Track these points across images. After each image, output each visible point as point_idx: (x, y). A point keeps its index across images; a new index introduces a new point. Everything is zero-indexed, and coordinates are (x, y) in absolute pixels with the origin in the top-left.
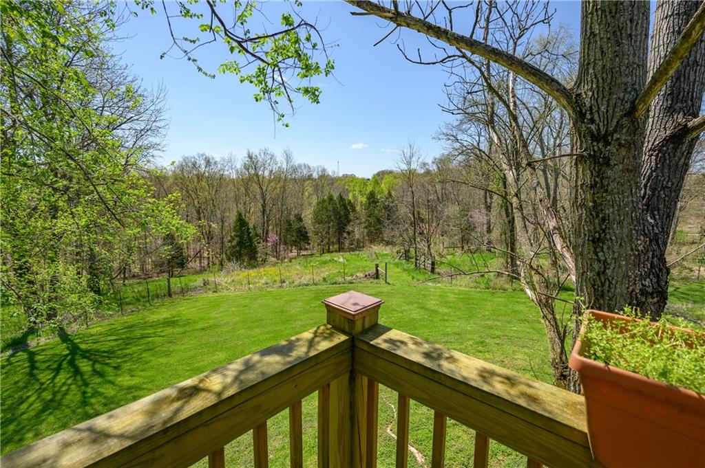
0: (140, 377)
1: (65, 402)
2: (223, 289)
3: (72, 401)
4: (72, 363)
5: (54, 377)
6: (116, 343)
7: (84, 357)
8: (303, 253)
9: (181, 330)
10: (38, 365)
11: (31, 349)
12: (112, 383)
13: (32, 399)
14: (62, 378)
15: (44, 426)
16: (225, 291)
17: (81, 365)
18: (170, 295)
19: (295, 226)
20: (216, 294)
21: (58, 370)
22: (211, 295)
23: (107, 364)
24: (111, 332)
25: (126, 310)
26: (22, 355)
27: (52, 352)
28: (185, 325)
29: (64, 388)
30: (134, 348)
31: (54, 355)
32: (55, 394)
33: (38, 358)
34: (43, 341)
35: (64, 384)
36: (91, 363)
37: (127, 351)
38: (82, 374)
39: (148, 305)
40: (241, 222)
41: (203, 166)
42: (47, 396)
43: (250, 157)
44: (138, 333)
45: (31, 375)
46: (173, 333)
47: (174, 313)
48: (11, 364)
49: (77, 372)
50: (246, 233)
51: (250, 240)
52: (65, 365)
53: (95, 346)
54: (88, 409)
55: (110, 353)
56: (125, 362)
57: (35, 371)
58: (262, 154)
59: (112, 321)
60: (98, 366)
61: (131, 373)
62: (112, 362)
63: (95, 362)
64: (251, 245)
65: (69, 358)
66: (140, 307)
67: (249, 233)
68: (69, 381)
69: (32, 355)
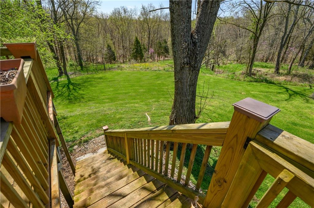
0: (86, 92)
1: (64, 95)
2: (124, 69)
3: (65, 95)
4: (68, 86)
5: (63, 89)
6: (82, 82)
7: (72, 85)
8: (166, 59)
9: (103, 80)
10: (59, 85)
11: (59, 81)
12: (77, 92)
13: (56, 93)
14: (64, 89)
15: (58, 99)
16: (125, 70)
17: (70, 86)
18: (105, 70)
19: (163, 45)
20: (121, 71)
21: (64, 87)
22: (119, 71)
23: (77, 87)
24: (82, 79)
25: (89, 73)
26: (56, 82)
27: (63, 82)
28: (104, 79)
29: (64, 92)
30: (86, 84)
31: (64, 83)
32: (62, 93)
33: (59, 83)
34: (62, 79)
35: (65, 91)
36: (73, 86)
37: (84, 85)
38: (70, 89)
39: (97, 72)
40: (137, 42)
41: (123, 13)
42: (60, 93)
43: (143, 8)
44: (89, 80)
45: (57, 87)
46: (100, 81)
47: (104, 75)
48: (52, 84)
49: (69, 88)
50: (139, 47)
51: (141, 50)
52: (66, 86)
53: (75, 82)
54: (69, 97)
55: (79, 84)
56: (82, 87)
57: (58, 87)
58: (149, 7)
59: (83, 76)
60: (75, 88)
61: (83, 91)
62: (79, 87)
63: (74, 86)
64: (141, 53)
65: (67, 84)
66: (94, 73)
67: (141, 47)
68: (66, 90)
69: (58, 82)
